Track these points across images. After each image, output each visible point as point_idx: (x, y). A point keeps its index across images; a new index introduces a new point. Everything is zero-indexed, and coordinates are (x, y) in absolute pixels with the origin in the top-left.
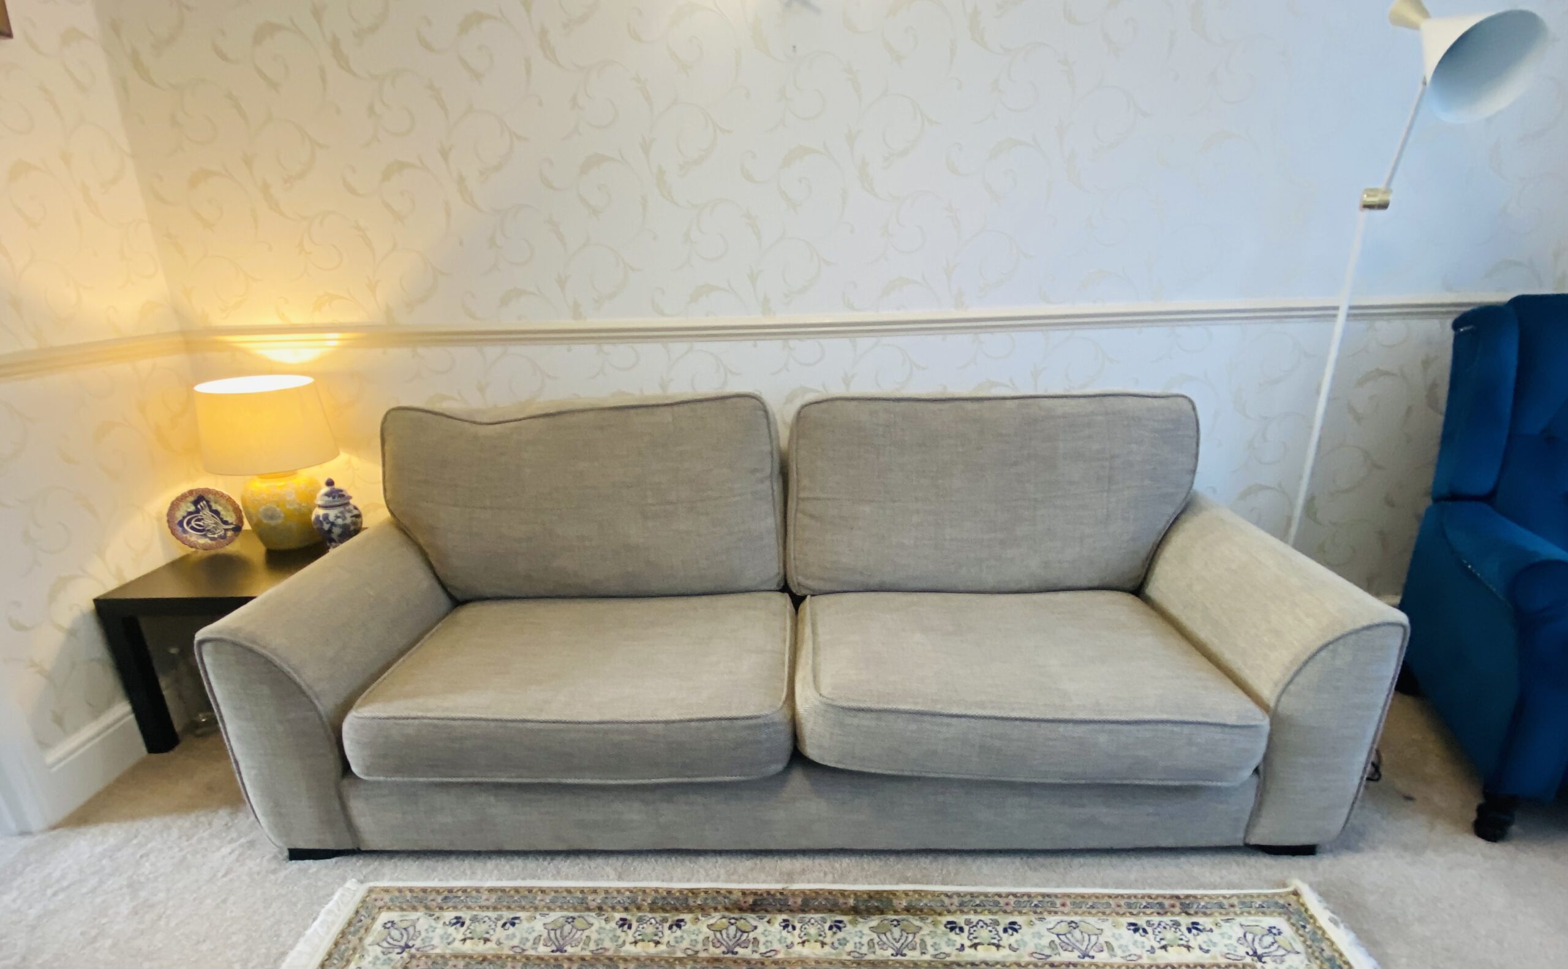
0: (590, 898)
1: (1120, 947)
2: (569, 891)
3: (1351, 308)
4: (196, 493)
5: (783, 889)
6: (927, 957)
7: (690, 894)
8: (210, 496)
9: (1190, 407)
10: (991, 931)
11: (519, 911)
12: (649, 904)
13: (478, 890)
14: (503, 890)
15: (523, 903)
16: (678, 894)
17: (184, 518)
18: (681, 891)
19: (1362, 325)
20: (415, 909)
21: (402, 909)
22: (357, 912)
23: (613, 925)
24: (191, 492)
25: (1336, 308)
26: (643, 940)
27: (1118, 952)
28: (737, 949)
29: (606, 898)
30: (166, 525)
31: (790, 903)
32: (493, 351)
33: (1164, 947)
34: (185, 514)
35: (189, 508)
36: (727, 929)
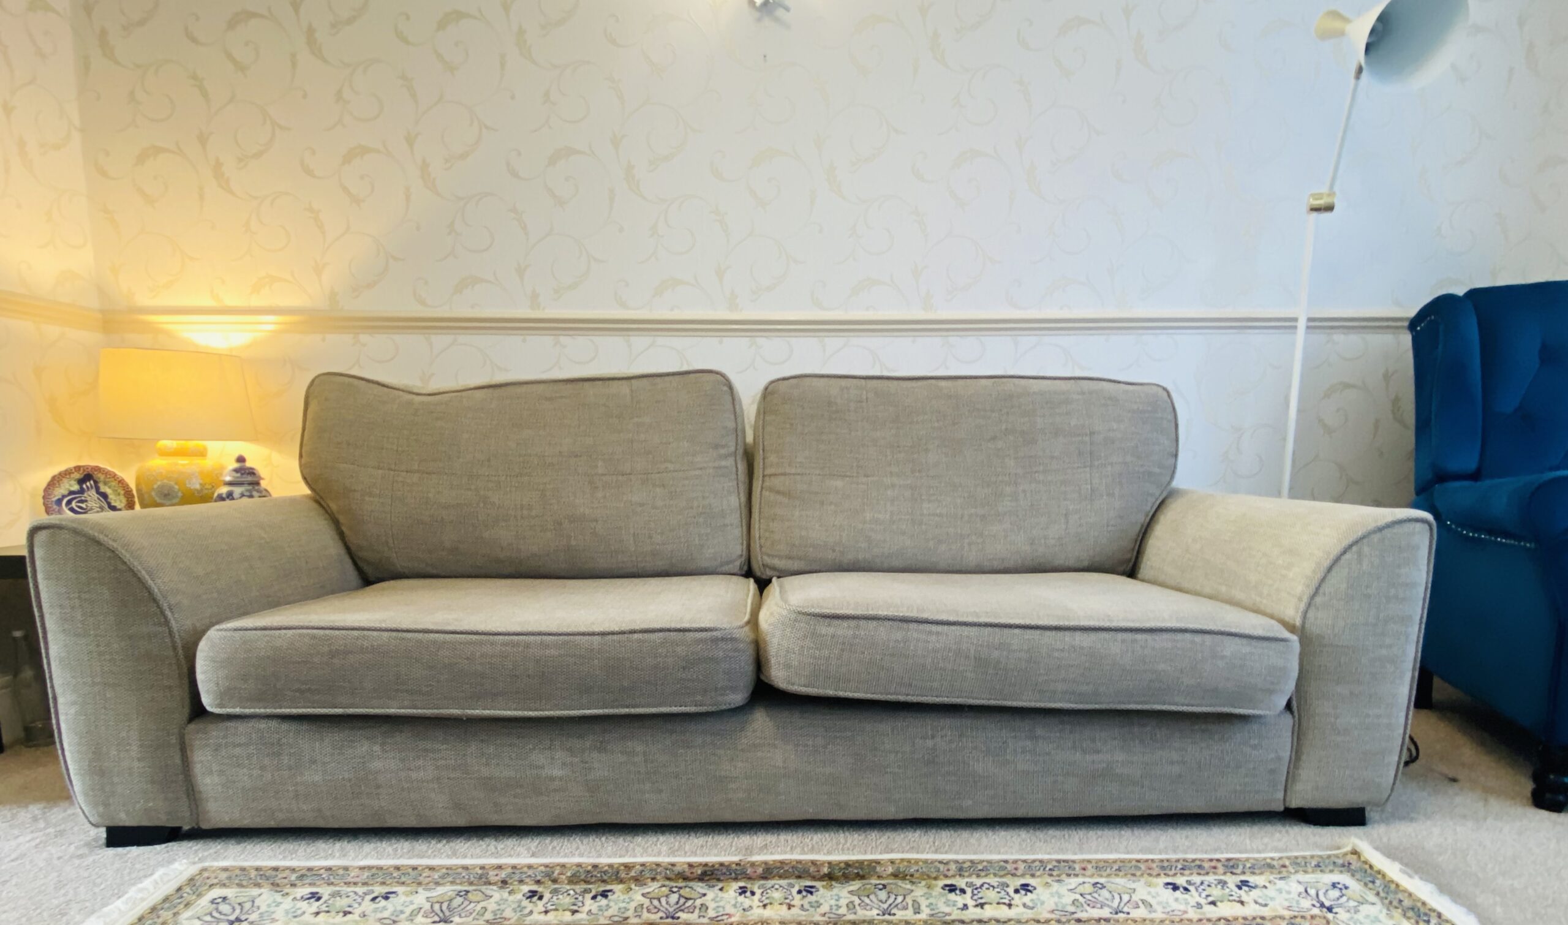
0: (492, 873)
1: (1159, 903)
2: (465, 868)
3: (1310, 320)
4: (84, 471)
5: (740, 860)
6: (923, 916)
7: (622, 868)
8: (100, 475)
9: (1165, 394)
10: (999, 892)
11: (395, 886)
12: (567, 877)
13: (346, 869)
14: (380, 868)
15: (403, 879)
16: (606, 868)
17: (64, 497)
18: (611, 866)
19: (1320, 338)
20: (258, 885)
21: (240, 885)
22: (179, 889)
23: (519, 896)
24: (78, 468)
25: (1295, 320)
26: (556, 910)
27: (1159, 909)
28: (680, 914)
29: (514, 873)
30: (41, 501)
31: (748, 872)
32: (441, 340)
33: (1213, 903)
34: (66, 493)
35: (71, 486)
36: (667, 896)
